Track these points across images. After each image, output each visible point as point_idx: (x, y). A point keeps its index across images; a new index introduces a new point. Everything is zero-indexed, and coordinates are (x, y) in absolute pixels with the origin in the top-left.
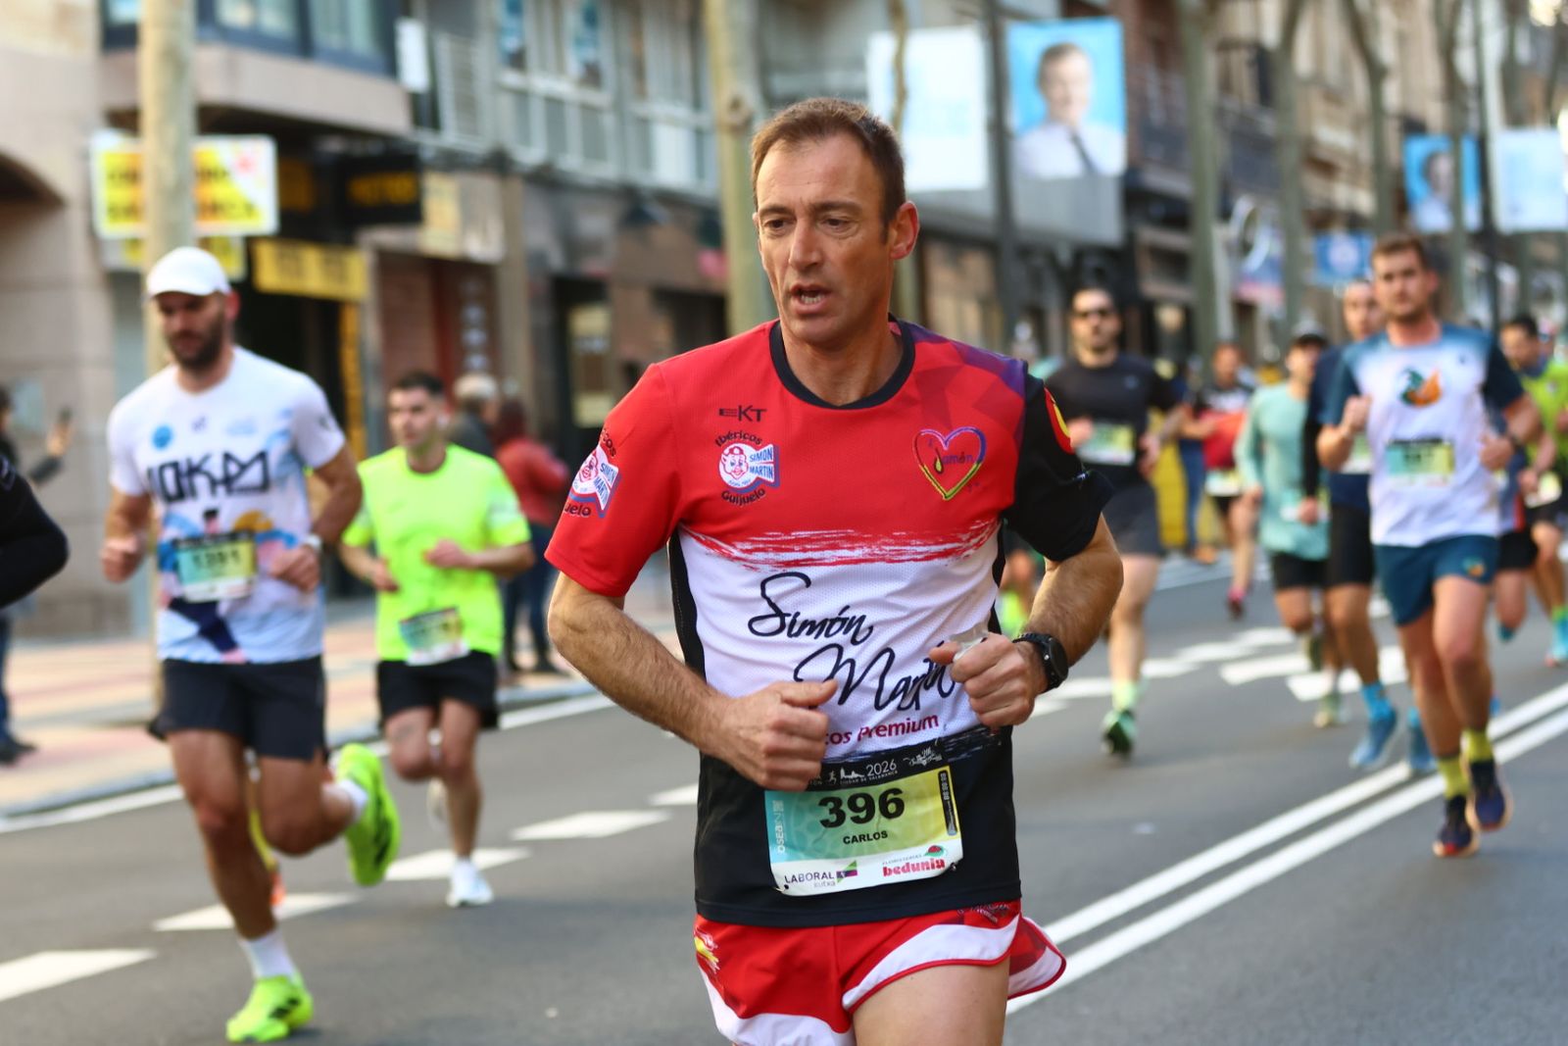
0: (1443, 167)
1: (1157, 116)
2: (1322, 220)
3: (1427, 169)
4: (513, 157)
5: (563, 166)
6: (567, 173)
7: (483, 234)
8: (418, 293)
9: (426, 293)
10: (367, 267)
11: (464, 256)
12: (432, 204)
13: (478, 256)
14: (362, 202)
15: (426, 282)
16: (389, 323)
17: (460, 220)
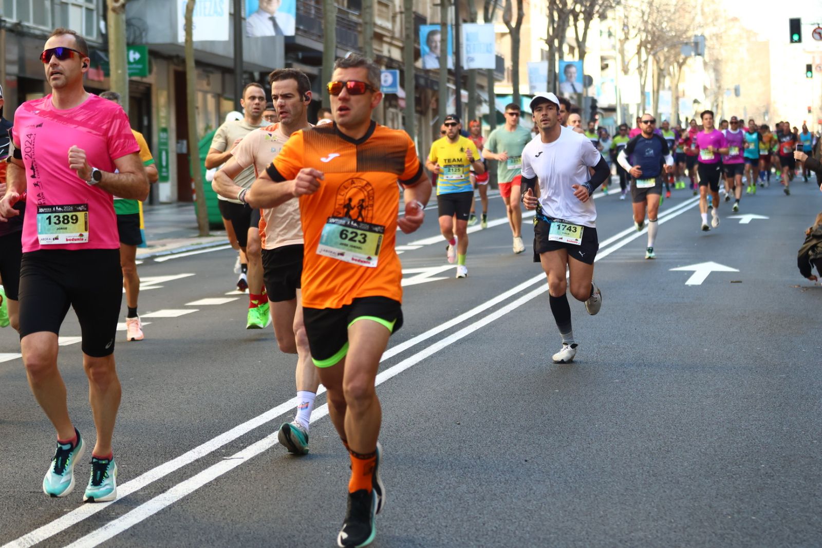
0: (438, 37)
1: (301, 12)
3: (429, 41)
4: (3, 18)
5: (26, 24)
6: (28, 27)
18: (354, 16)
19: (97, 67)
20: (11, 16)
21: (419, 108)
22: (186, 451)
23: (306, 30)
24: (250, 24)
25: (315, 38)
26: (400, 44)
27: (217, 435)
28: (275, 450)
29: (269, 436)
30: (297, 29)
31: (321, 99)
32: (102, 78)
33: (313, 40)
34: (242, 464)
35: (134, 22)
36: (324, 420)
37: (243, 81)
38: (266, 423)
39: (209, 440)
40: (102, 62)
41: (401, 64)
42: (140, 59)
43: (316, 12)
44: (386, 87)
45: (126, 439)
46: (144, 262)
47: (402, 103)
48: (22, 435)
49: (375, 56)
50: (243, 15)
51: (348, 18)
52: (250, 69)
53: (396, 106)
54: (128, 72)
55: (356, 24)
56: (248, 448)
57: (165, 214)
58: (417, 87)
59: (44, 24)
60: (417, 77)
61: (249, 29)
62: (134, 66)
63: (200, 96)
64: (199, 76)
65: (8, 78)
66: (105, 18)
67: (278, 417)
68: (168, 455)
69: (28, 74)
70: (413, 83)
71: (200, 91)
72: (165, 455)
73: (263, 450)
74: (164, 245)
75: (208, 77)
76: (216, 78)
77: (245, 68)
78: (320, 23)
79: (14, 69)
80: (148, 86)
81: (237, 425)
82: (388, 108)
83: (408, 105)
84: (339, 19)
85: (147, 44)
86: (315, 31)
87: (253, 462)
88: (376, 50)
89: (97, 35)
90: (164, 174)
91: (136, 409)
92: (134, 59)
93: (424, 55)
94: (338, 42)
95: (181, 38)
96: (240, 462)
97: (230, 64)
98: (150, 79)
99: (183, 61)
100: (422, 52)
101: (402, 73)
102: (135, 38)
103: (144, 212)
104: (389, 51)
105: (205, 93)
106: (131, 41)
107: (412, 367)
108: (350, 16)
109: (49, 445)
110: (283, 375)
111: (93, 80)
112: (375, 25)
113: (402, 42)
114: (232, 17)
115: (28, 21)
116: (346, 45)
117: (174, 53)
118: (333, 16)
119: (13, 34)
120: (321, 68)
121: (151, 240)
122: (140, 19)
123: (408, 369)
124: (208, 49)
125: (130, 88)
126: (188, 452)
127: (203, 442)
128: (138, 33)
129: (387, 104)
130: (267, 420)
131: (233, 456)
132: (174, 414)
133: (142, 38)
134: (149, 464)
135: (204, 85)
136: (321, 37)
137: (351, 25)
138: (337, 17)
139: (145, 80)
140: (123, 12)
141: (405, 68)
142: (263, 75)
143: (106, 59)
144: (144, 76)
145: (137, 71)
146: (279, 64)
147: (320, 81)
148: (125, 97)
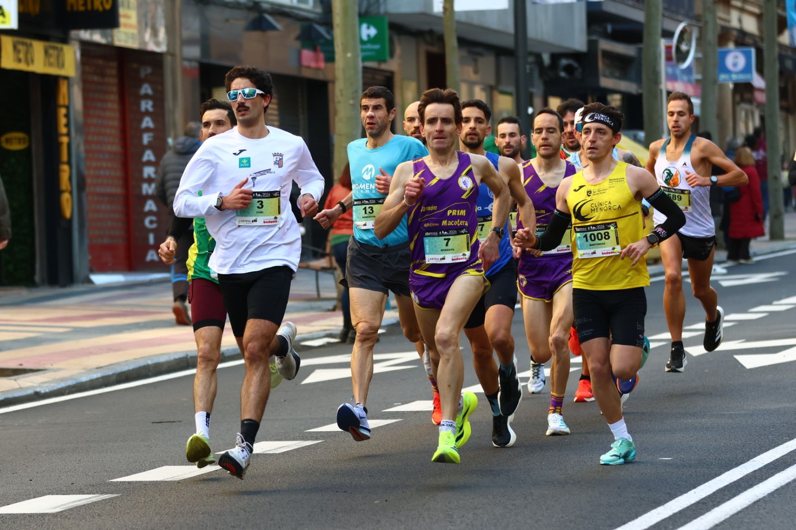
2: (724, 35)
7: (155, 33)
8: (108, 71)
9: (114, 72)
10: (75, 53)
11: (142, 47)
12: (122, 11)
13: (152, 47)
14: (75, 8)
15: (114, 64)
16: (85, 92)
17: (139, 22)
19: (314, 49)
21: (784, 104)
26: (756, 10)
31: (640, 91)
32: (322, 65)
37: (528, 67)
40: (322, 41)
41: (758, 40)
42: (376, 36)
44: (737, 73)
46: (387, 330)
47: (760, 97)
49: (719, 28)
52: (536, 50)
53: (751, 101)
54: (360, 55)
58: (782, 72)
60: (782, 58)
62: (369, 46)
63: (464, 89)
64: (462, 61)
65: (186, 64)
69: (214, 61)
70: (777, 66)
75: (475, 61)
76: (488, 62)
77: (532, 48)
79: (194, 52)
80: (389, 74)
82: (738, 103)
83: (770, 99)
85: (387, 14)
88: (721, 19)
89: (315, 2)
92: (369, 36)
93: (792, 26)
94: (665, 9)
95: (438, 6)
97: (509, 43)
98: (392, 65)
99: (440, 39)
100: (789, 21)
101: (759, 52)
102: (370, 6)
104: (740, 21)
105: (471, 84)
106: (363, 10)
107: (788, 484)
111: (308, 67)
113: (760, 7)
116: (677, 13)
117: (426, 27)
120: (641, 46)
123: (782, 488)
124: (475, 21)
125: (364, 77)
129: (738, 98)
133: (379, 7)
135: (468, 72)
139: (384, 66)
141: (764, 46)
142: (555, 57)
143: (328, 37)
144: (384, 61)
145: (373, 54)
146: (578, 41)
147: (640, 65)
148: (356, 91)
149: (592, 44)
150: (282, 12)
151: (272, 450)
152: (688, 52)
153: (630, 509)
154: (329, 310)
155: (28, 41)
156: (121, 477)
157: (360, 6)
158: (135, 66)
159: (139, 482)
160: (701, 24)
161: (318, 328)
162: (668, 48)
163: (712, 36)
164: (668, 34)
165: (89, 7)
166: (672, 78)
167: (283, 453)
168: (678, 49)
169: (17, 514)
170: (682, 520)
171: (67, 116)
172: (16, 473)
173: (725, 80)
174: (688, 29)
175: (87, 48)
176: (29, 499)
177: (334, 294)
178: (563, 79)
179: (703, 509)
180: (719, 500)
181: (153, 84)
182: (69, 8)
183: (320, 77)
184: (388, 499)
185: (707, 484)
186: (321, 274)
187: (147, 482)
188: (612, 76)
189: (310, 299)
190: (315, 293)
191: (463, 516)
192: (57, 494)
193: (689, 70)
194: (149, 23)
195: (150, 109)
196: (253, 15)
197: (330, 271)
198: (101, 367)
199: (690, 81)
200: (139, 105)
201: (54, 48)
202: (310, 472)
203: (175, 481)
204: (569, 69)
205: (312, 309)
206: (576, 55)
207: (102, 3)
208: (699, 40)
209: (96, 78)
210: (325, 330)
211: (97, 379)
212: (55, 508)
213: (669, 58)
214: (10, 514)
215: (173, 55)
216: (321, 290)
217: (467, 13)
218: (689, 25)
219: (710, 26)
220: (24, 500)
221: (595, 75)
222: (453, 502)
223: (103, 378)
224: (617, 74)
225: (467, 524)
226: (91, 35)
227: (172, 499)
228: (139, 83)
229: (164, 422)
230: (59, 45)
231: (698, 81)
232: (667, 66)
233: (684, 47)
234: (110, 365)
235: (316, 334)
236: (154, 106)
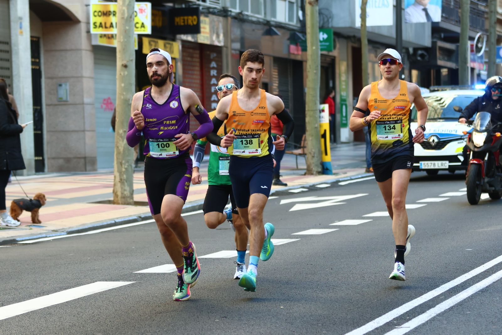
1: (445, 5)
2: (500, 40)
4: (230, 9)
5: (246, 13)
6: (247, 15)
7: (218, 36)
8: (195, 55)
9: (198, 56)
10: (179, 46)
11: (212, 43)
12: (202, 25)
13: (216, 43)
14: (179, 24)
15: (198, 52)
16: (184, 66)
17: (210, 31)
18: (482, 7)
19: (296, 44)
20: (235, 8)
22: (368, 322)
23: (447, 16)
24: (407, 12)
25: (453, 23)
27: (391, 310)
28: (432, 322)
29: (427, 312)
30: (442, 17)
31: (457, 67)
32: (300, 53)
33: (453, 24)
34: (409, 332)
35: (323, 11)
36: (467, 300)
38: (425, 302)
39: (384, 314)
40: (300, 41)
42: (327, 39)
43: (454, 3)
45: (325, 313)
46: (331, 185)
48: (251, 309)
49: (497, 36)
50: (403, 7)
51: (478, 8)
52: (406, 46)
54: (320, 47)
55: (484, 12)
56: (412, 320)
57: (346, 151)
59: (259, 13)
61: (407, 17)
62: (323, 43)
63: (370, 65)
64: (370, 51)
65: (233, 52)
66: (303, 9)
67: (433, 298)
68: (355, 325)
71: (370, 61)
72: (353, 324)
73: (424, 322)
74: (345, 173)
75: (376, 51)
77: (404, 44)
78: (457, 12)
79: (237, 46)
80: (333, 58)
81: (404, 303)
84: (472, 10)
85: (332, 27)
86: (454, 18)
87: (417, 330)
89: (297, 21)
90: (344, 122)
91: (331, 291)
92: (323, 38)
94: (470, 26)
95: (358, 24)
96: (407, 330)
97: (393, 42)
98: (335, 53)
99: (359, 40)
102: (324, 23)
103: (331, 149)
105: (374, 63)
106: (321, 25)
108: (479, 7)
109: (270, 317)
110: (436, 267)
111: (294, 54)
112: (498, 13)
114: (395, 9)
115: (248, 11)
116: (476, 28)
117: (352, 34)
118: (467, 7)
119: (236, 21)
120: (458, 44)
121: (335, 169)
122: (327, 9)
124: (377, 31)
125: (321, 59)
126: (370, 323)
127: (380, 315)
128: (326, 20)
130: (426, 300)
131: (402, 326)
132: (358, 295)
133: (328, 24)
134: (342, 331)
135: (372, 57)
136: (459, 22)
137: (480, 13)
138: (471, 7)
139: (331, 54)
140: (317, 5)
142: (416, 50)
143: (303, 39)
144: (331, 51)
145: (325, 47)
146: (427, 42)
147: (458, 54)
148: (317, 66)
149: (434, 43)
150: (280, 26)
151: (275, 243)
152: (481, 48)
153: (452, 274)
154: (302, 175)
155: (156, 40)
156: (202, 255)
157: (320, 23)
158: (208, 53)
159: (211, 258)
160: (488, 34)
161: (298, 184)
162: (472, 46)
163: (493, 40)
164: (472, 39)
165: (186, 23)
166: (473, 61)
167: (281, 245)
168: (477, 46)
169: (152, 273)
170: (477, 280)
171: (175, 78)
172: (151, 253)
173: (499, 62)
174: (482, 37)
175: (185, 43)
176: (157, 266)
177: (305, 167)
178: (419, 61)
179: (487, 274)
180: (495, 270)
181: (217, 62)
182: (176, 24)
183: (299, 58)
184: (333, 268)
185: (489, 262)
186: (299, 157)
187: (214, 258)
188: (444, 59)
189: (293, 169)
190: (295, 166)
191: (369, 277)
192: (171, 264)
193: (481, 57)
194: (215, 32)
195: (215, 74)
196: (266, 28)
197: (303, 156)
198: (191, 202)
199: (482, 62)
200: (210, 72)
201: (169, 44)
202: (294, 254)
203: (228, 258)
204: (422, 56)
205: (294, 174)
206: (426, 49)
207: (192, 21)
208: (487, 41)
209: (189, 59)
210: (300, 185)
211: (189, 208)
212: (170, 270)
213: (472, 51)
214: (148, 273)
215: (227, 47)
216: (298, 165)
217: (372, 27)
218: (483, 34)
219: (493, 35)
220: (155, 266)
221: (435, 59)
222: (365, 270)
223: (192, 207)
224: (446, 58)
225: (372, 281)
226: (187, 37)
227: (227, 267)
228: (210, 61)
229: (223, 229)
230: (171, 42)
231: (486, 63)
232: (471, 55)
233: (480, 45)
234: (196, 201)
235: (296, 187)
236: (217, 73)
